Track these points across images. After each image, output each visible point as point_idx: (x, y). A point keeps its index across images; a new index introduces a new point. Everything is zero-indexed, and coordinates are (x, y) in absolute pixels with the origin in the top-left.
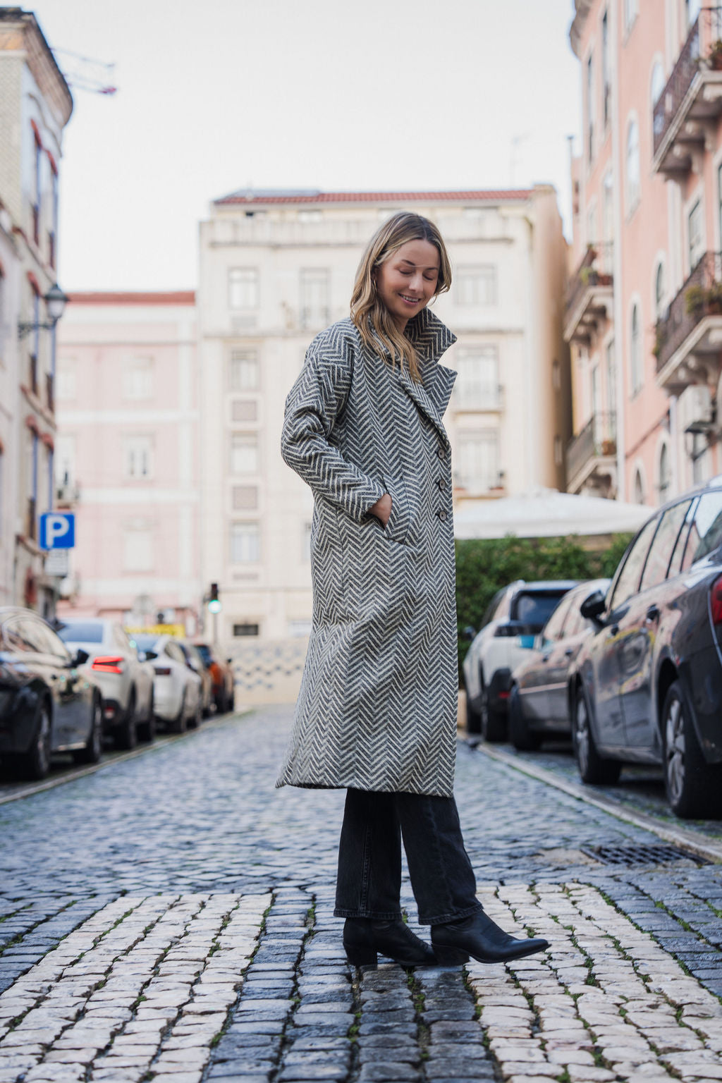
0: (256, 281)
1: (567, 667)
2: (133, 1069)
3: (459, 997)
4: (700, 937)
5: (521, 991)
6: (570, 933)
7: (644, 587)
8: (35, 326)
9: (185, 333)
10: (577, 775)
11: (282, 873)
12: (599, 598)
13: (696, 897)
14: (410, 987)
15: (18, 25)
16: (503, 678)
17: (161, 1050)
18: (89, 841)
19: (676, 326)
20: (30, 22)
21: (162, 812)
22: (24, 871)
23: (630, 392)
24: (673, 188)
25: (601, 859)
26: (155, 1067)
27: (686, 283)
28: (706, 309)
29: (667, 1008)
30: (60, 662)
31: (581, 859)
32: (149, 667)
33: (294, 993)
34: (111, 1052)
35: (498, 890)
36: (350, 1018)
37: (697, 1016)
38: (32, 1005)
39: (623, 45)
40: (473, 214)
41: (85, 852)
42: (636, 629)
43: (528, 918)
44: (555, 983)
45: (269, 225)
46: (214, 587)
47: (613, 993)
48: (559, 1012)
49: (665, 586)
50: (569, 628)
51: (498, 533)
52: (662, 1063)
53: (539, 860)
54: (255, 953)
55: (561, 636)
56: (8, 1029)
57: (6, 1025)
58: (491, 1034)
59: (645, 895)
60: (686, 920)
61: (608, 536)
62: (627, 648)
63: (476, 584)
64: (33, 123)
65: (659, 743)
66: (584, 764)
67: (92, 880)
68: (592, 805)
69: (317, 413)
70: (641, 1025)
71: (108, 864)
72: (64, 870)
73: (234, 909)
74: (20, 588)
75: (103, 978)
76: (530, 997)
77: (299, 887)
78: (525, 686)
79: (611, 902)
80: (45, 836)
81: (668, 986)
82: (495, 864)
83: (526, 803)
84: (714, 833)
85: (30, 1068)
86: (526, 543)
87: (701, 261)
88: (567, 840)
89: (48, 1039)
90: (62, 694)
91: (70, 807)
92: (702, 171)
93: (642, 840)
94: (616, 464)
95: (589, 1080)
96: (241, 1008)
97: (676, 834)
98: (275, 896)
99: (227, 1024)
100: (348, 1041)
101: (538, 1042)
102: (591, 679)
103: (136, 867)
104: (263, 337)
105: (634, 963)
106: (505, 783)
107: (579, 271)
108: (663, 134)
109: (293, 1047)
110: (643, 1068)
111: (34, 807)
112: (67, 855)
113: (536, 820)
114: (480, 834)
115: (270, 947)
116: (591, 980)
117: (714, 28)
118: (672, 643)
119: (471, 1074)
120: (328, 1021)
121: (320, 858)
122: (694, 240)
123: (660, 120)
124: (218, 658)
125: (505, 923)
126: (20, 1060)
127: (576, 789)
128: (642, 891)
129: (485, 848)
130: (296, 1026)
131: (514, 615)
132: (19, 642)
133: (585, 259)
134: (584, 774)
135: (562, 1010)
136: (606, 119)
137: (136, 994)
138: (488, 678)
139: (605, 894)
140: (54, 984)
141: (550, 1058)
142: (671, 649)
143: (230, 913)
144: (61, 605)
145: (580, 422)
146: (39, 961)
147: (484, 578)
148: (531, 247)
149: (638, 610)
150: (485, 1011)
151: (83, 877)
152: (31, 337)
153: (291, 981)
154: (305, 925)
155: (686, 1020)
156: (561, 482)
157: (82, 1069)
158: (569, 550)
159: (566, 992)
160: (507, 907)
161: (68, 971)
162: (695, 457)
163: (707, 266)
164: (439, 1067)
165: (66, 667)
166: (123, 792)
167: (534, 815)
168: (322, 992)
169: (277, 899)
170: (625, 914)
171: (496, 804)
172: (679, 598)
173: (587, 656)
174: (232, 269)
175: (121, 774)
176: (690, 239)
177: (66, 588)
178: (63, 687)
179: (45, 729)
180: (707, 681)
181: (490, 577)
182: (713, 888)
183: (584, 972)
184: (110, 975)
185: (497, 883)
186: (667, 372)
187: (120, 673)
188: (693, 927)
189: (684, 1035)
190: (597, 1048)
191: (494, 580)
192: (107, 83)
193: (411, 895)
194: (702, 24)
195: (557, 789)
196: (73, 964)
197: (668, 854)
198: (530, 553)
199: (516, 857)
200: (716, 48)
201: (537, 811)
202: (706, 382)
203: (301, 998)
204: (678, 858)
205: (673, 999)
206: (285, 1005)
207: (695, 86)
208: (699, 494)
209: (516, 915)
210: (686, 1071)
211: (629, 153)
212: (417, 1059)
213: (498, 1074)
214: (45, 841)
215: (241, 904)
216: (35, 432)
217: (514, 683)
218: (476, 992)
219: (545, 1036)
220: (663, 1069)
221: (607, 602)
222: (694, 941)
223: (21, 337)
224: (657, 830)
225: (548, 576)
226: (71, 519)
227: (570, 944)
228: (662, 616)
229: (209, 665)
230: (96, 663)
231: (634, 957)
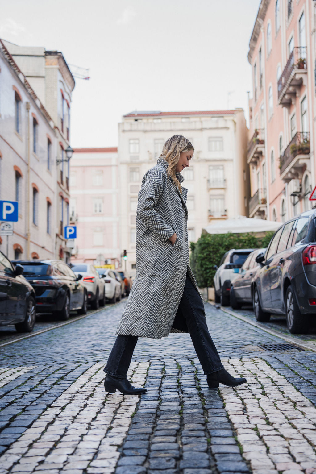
0: (139, 143)
1: (251, 279)
2: (104, 426)
3: (217, 400)
4: (301, 377)
5: (238, 397)
6: (255, 376)
7: (278, 252)
8: (62, 161)
9: (114, 162)
10: (255, 318)
11: (153, 355)
12: (262, 256)
13: (299, 363)
14: (200, 396)
15: (56, 57)
16: (228, 283)
17: (114, 419)
18: (84, 342)
19: (287, 158)
20: (60, 56)
21: (109, 332)
22: (63, 353)
23: (271, 182)
24: (285, 110)
25: (265, 349)
26: (112, 425)
27: (290, 143)
28: (298, 152)
29: (291, 403)
30: (72, 279)
31: (258, 349)
32: (103, 280)
33: (159, 399)
34: (97, 419)
35: (229, 361)
36: (180, 407)
37: (301, 406)
38: (68, 402)
39: (267, 60)
40: (215, 119)
41: (83, 347)
42: (275, 266)
43: (240, 371)
44: (251, 394)
45: (143, 124)
46: (125, 251)
47: (272, 398)
48: (253, 405)
49: (286, 251)
50: (251, 266)
51: (225, 232)
52: (290, 423)
53: (243, 349)
54: (145, 384)
55: (248, 269)
56: (61, 411)
57: (60, 409)
58: (229, 413)
59: (281, 362)
60: (296, 371)
61: (264, 232)
62: (272, 273)
63: (218, 250)
64: (61, 90)
65: (284, 307)
66: (257, 314)
67: (86, 357)
68: (260, 329)
69: (153, 200)
70: (282, 409)
71: (92, 351)
72: (76, 353)
73: (136, 368)
74: (58, 252)
75: (92, 392)
76: (242, 400)
77: (159, 359)
78: (235, 287)
79: (269, 365)
80: (69, 341)
81: (291, 395)
82: (228, 351)
83: (237, 328)
84: (304, 339)
85: (69, 425)
86: (235, 235)
87: (295, 135)
88: (252, 342)
89: (75, 414)
90: (73, 290)
91: (77, 330)
92: (295, 104)
93: (279, 342)
94: (266, 207)
95: (265, 430)
96: (141, 404)
97: (291, 339)
98: (150, 363)
99: (137, 409)
100: (179, 416)
101: (246, 416)
102: (259, 284)
103: (101, 352)
104: (141, 163)
105: (278, 387)
106: (229, 321)
107: (252, 139)
108: (282, 91)
109: (160, 418)
110: (283, 425)
111: (65, 330)
112: (77, 347)
113: (241, 335)
114: (222, 340)
115: (150, 382)
116: (264, 393)
117: (299, 54)
118: (288, 272)
119: (223, 428)
120: (172, 408)
121: (165, 349)
122: (293, 128)
123: (280, 86)
124: (127, 276)
125: (232, 373)
126: (66, 422)
127: (255, 323)
128: (280, 361)
129: (223, 345)
130: (161, 410)
131: (231, 261)
132: (59, 272)
133: (254, 135)
134: (257, 318)
135: (254, 404)
136: (261, 86)
137: (104, 398)
138: (222, 284)
139: (267, 362)
140: (75, 395)
141: (250, 422)
142: (288, 274)
143: (135, 369)
144: (72, 258)
145: (253, 192)
146: (70, 386)
147: (221, 248)
148: (235, 131)
149: (276, 260)
150: (227, 405)
151: (83, 356)
152: (61, 164)
153: (158, 394)
154: (162, 374)
155: (298, 408)
156: (247, 213)
157: (87, 425)
158: (250, 238)
159: (255, 398)
160: (232, 367)
161: (80, 390)
162: (294, 205)
163: (298, 137)
164: (211, 425)
165: (75, 281)
166: (95, 325)
167: (241, 333)
168: (169, 398)
169: (151, 364)
170: (274, 369)
171: (227, 329)
172: (290, 256)
173: (258, 276)
174: (130, 139)
175: (94, 318)
176: (291, 128)
177: (73, 252)
178: (74, 288)
179: (68, 303)
180: (301, 285)
181: (223, 248)
182: (305, 359)
183: (261, 390)
184: (95, 391)
185: (229, 358)
186: (284, 174)
187: (93, 282)
188: (298, 373)
189: (297, 413)
190: (267, 418)
191: (224, 249)
192: (86, 76)
193: (199, 362)
194: (294, 52)
195: (248, 323)
196: (82, 387)
197: (288, 347)
198: (237, 239)
199: (235, 348)
200: (299, 61)
201: (241, 331)
202: (298, 178)
203: (162, 400)
204: (292, 349)
205: (293, 400)
206: (156, 403)
207: (293, 74)
208: (297, 219)
209: (236, 369)
210: (299, 426)
211: (270, 98)
212: (204, 422)
213: (233, 428)
214: (69, 342)
215: (139, 366)
216: (62, 197)
217: (232, 285)
218: (223, 398)
219: (248, 414)
220: (290, 426)
221: (265, 257)
222: (299, 379)
223: (57, 165)
224: (284, 338)
225: (243, 247)
226: (75, 228)
227: (255, 380)
228: (285, 262)
229: (124, 279)
230: (84, 279)
231: (278, 385)
